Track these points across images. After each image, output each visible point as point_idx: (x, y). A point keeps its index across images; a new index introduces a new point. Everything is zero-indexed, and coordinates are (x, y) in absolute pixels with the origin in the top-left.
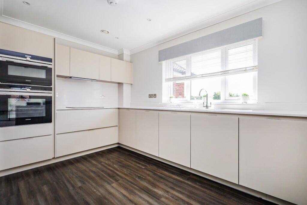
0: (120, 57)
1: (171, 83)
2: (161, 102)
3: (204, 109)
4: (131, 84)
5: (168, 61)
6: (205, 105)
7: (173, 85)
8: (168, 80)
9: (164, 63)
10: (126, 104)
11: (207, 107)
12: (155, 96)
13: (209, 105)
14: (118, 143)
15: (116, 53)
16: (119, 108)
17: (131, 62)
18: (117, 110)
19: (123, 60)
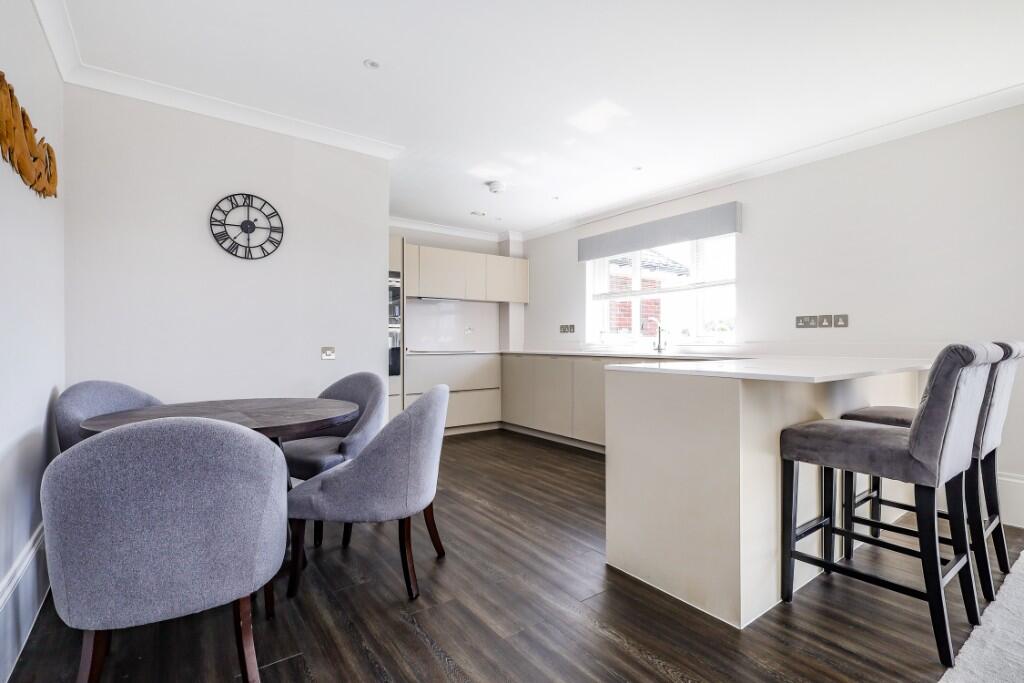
0: (502, 249)
1: (606, 303)
2: (584, 341)
3: (655, 353)
4: (526, 304)
5: (597, 260)
6: (657, 347)
7: (611, 305)
8: (597, 297)
9: (589, 264)
10: (515, 346)
11: (659, 349)
12: (571, 328)
13: (662, 347)
14: (501, 422)
15: (494, 239)
16: (502, 354)
17: (525, 257)
18: (499, 357)
19: (508, 255)
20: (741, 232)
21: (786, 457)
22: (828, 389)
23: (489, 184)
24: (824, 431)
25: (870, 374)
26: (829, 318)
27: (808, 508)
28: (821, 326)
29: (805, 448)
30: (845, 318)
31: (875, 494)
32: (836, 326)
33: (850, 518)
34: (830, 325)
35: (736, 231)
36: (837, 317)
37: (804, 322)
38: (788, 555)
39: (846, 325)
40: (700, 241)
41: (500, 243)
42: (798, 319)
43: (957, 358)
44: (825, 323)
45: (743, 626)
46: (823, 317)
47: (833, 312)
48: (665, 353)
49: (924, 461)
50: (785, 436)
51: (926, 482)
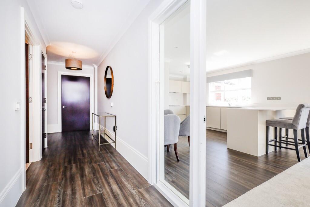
3: (229, 106)
5: (212, 83)
7: (215, 94)
8: (211, 92)
9: (210, 84)
11: (230, 105)
15: (182, 77)
18: (185, 107)
19: (186, 81)
20: (252, 76)
21: (267, 126)
22: (276, 112)
23: (188, 66)
24: (275, 120)
25: (285, 110)
26: (276, 98)
27: (271, 137)
28: (274, 99)
29: (271, 124)
30: (280, 98)
31: (287, 136)
32: (278, 99)
33: (280, 140)
34: (276, 99)
35: (251, 76)
36: (278, 98)
37: (269, 99)
38: (267, 144)
39: (280, 99)
40: (241, 79)
41: (184, 78)
42: (268, 98)
43: (301, 106)
44: (275, 99)
45: (259, 156)
46: (274, 98)
47: (277, 96)
48: (231, 106)
49: (295, 125)
50: (267, 122)
51: (296, 129)
